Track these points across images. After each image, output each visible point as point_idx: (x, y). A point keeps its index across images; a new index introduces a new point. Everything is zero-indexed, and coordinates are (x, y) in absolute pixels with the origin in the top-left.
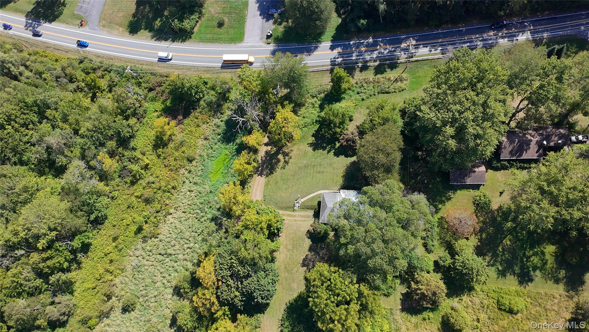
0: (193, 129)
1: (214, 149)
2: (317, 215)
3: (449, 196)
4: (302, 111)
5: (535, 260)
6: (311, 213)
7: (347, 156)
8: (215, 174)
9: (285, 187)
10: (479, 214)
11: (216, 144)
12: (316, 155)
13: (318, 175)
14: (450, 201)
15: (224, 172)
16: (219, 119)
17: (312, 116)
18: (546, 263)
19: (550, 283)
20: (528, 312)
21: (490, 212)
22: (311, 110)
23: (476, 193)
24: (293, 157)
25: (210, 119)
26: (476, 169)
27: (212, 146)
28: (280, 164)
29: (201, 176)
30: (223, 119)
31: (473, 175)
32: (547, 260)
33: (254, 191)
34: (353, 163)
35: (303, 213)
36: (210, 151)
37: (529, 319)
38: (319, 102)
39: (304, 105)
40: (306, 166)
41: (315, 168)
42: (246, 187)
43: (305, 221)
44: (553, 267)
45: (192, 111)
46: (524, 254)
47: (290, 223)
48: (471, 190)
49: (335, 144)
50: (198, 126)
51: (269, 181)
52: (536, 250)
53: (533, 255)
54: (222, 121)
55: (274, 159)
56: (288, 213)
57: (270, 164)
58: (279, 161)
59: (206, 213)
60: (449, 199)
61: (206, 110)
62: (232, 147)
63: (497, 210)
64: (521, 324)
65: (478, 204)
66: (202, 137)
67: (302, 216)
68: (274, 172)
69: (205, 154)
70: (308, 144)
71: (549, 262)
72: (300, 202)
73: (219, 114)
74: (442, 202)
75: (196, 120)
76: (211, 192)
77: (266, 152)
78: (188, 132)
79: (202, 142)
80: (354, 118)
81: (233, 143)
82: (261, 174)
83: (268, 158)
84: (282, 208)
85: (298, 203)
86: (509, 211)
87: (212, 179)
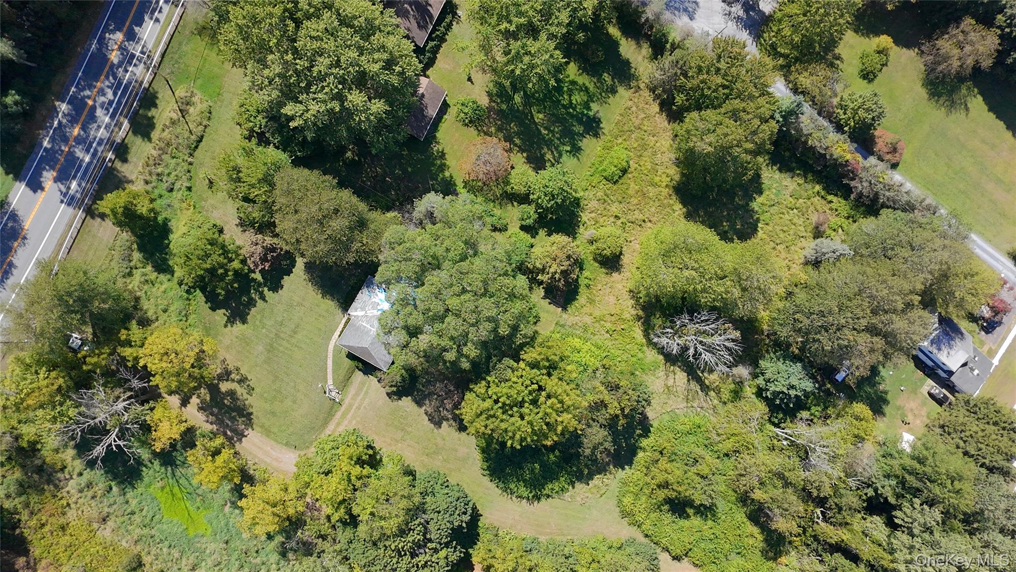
0: (66, 540)
1: (137, 511)
2: (368, 369)
3: (438, 152)
4: (149, 307)
5: (577, 98)
6: (359, 376)
7: (289, 272)
8: (193, 521)
9: (288, 403)
10: (485, 128)
11: (127, 502)
12: (258, 323)
13: (299, 336)
14: (447, 156)
15: (198, 504)
16: (71, 478)
17: (171, 294)
18: (587, 89)
19: (611, 100)
20: (633, 150)
21: (489, 112)
22: (157, 290)
23: (452, 112)
24: (239, 364)
25: (61, 498)
26: (421, 91)
27: (129, 511)
28: (239, 393)
29: (182, 553)
30: (77, 471)
31: (426, 100)
32: (584, 84)
33: (268, 460)
34: (310, 267)
35: (352, 390)
36: (137, 518)
37: (641, 156)
38: (149, 268)
39: (137, 299)
40: (270, 349)
41: (282, 335)
42: (251, 472)
43: (367, 392)
44: (595, 83)
45: (18, 531)
46: (564, 106)
47: (359, 419)
48: (445, 117)
49: (254, 280)
50: (63, 528)
51: (262, 427)
52: (565, 89)
53: (570, 96)
54: (80, 474)
55: (223, 399)
56: (338, 415)
57: (230, 409)
58: (232, 393)
59: (263, 564)
60: (443, 155)
61: (34, 499)
62: (153, 472)
63: (491, 100)
64: (643, 168)
65: (470, 122)
66: (95, 526)
67: (357, 394)
68: (251, 410)
69: (138, 531)
70: (226, 326)
71: (587, 84)
72: (331, 387)
73: (59, 475)
74: (443, 167)
75: (47, 528)
76: (227, 543)
77: (201, 409)
78: (68, 553)
79: (109, 530)
80: (218, 223)
81: (146, 466)
82: (241, 435)
83: (215, 410)
84: (326, 423)
85: (330, 391)
86: (500, 86)
87: (201, 532)
